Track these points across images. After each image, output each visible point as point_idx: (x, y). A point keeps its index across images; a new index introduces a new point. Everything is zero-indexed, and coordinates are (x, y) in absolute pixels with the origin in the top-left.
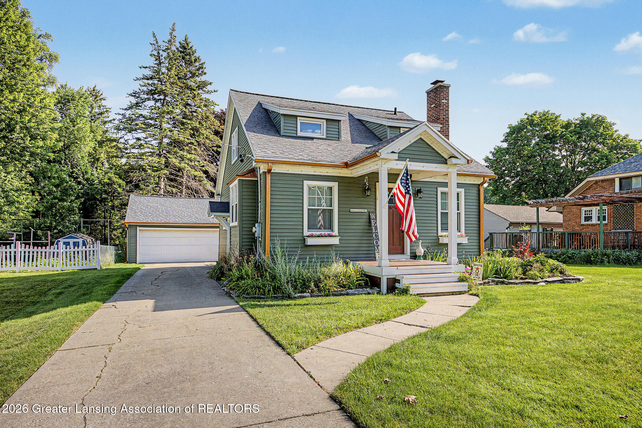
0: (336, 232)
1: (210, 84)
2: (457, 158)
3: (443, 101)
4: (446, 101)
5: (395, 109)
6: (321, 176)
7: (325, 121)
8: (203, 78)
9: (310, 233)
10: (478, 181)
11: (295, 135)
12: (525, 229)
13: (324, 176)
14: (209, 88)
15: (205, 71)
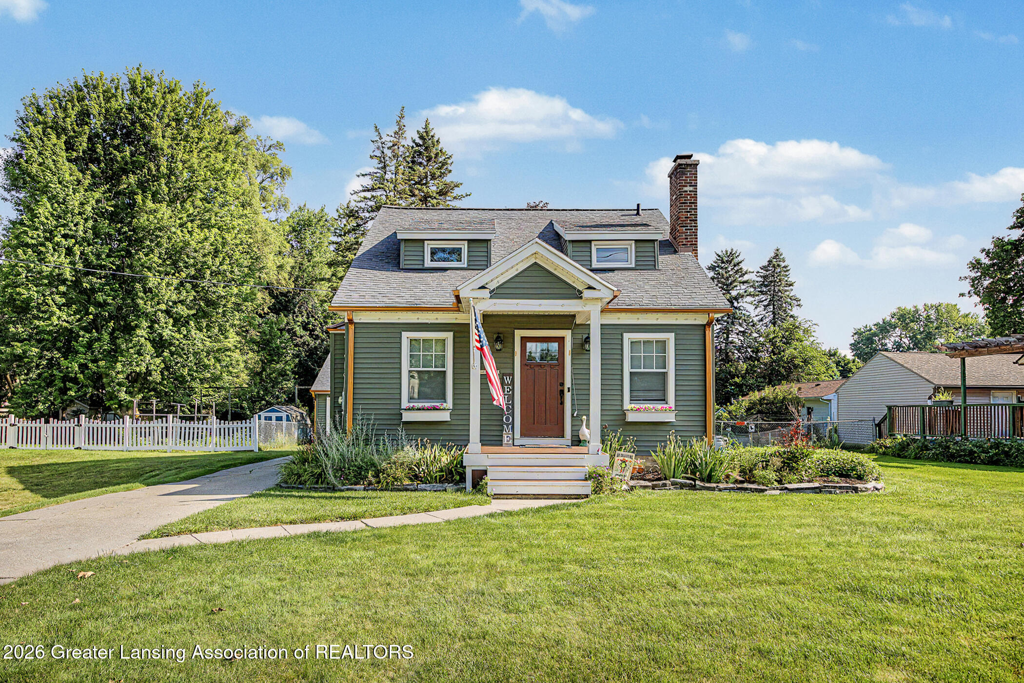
0: (449, 404)
1: (457, 186)
2: (595, 289)
3: (685, 189)
4: (691, 189)
5: (638, 205)
6: (427, 324)
7: (466, 243)
8: (448, 179)
9: (411, 405)
10: (702, 319)
11: (420, 267)
12: (943, 398)
13: (431, 324)
14: (457, 192)
15: (450, 168)
